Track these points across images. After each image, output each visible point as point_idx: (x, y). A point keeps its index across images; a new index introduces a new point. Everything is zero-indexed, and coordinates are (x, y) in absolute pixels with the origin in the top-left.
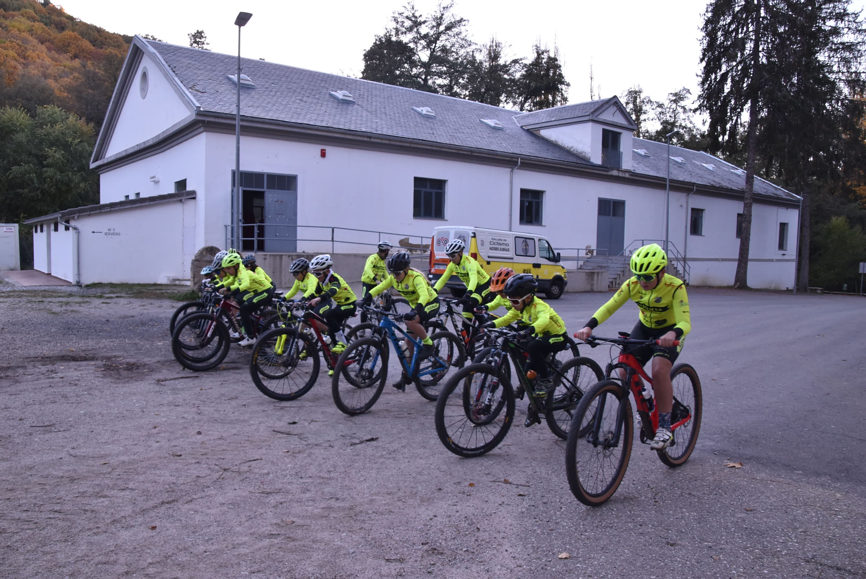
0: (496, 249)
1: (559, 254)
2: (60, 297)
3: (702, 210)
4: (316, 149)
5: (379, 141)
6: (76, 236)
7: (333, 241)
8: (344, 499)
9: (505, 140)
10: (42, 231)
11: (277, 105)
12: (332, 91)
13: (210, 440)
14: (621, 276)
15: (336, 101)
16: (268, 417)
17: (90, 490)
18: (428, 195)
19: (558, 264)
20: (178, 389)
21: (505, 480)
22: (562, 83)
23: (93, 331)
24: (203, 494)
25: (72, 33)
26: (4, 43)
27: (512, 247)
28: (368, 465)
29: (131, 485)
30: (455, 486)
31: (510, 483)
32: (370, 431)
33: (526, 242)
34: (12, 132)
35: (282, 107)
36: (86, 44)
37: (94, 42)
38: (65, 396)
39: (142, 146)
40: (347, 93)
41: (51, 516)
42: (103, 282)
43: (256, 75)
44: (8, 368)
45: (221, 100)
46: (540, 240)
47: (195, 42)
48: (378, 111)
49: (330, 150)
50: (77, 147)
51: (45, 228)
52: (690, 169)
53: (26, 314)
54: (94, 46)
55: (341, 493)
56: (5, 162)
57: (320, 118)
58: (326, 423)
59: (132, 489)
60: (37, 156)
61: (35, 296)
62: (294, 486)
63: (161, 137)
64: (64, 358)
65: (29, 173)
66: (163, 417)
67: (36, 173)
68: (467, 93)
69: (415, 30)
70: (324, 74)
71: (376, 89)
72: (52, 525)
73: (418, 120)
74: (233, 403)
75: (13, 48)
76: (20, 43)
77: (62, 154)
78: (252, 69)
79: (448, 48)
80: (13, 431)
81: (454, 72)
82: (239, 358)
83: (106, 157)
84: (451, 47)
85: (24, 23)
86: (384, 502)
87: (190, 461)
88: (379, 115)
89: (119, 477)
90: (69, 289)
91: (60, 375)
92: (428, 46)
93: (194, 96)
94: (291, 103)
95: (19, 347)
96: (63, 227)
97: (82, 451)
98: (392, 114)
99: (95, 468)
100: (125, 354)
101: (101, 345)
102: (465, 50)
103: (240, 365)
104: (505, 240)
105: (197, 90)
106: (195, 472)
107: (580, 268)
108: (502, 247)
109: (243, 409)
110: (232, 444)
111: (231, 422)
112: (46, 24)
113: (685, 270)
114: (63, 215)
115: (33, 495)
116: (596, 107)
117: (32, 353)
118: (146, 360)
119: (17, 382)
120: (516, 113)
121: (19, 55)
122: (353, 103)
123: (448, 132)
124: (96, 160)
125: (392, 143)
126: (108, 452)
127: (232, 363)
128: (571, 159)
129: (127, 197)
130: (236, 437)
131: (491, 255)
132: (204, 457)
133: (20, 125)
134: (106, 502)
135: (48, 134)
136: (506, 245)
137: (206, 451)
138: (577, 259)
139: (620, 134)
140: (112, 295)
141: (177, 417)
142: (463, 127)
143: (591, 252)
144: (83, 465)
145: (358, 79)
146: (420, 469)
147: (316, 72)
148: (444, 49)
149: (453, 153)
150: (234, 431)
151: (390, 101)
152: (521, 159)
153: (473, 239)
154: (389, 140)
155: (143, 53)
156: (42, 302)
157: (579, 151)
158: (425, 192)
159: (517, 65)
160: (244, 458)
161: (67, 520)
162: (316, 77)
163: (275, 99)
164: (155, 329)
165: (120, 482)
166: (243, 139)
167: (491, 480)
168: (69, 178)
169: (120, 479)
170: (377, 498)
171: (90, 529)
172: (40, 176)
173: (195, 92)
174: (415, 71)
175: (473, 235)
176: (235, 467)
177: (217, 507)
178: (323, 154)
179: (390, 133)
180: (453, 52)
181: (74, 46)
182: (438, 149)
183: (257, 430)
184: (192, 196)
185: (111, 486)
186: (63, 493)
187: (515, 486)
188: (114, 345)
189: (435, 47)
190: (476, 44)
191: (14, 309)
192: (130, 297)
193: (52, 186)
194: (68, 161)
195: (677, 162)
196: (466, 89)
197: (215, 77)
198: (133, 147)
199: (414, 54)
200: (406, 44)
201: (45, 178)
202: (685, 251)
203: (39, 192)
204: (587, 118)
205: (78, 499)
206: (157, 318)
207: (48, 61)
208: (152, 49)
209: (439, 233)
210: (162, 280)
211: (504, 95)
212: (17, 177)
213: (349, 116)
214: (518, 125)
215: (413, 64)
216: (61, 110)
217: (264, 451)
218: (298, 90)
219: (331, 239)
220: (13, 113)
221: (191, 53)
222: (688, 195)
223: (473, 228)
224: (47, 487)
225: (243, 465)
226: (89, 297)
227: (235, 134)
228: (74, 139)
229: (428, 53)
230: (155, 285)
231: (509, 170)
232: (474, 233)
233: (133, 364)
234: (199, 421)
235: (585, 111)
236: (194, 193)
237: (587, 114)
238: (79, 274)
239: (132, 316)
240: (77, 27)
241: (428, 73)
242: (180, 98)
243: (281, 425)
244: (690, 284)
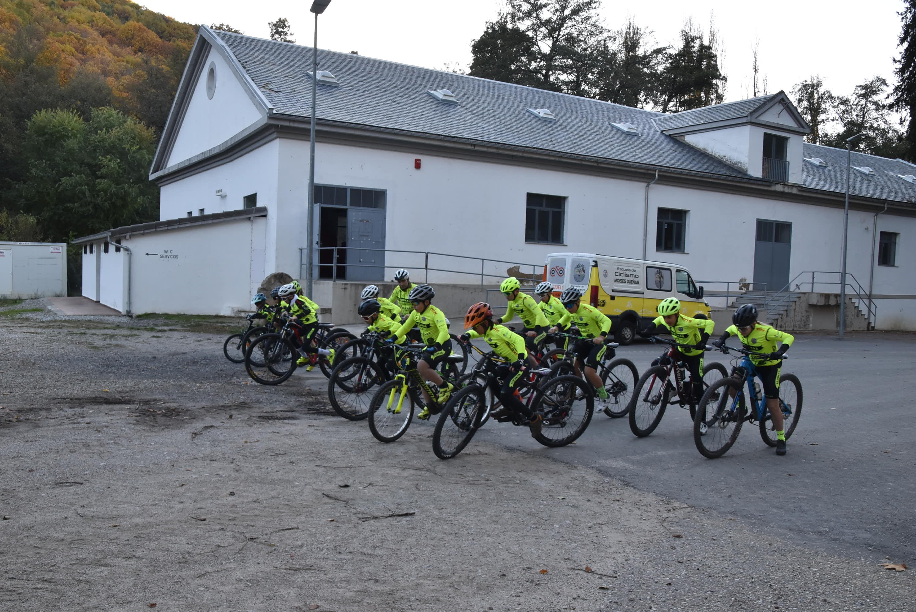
0: (622, 281)
1: (701, 288)
2: (105, 328)
3: (896, 235)
4: (409, 159)
5: (485, 149)
6: (127, 258)
7: (426, 268)
8: (384, 582)
9: (640, 148)
10: (91, 252)
11: (364, 106)
12: (431, 89)
13: (243, 503)
14: (784, 317)
15: (435, 101)
16: (316, 478)
17: (92, 556)
18: (544, 215)
19: (700, 300)
20: (219, 441)
21: (587, 568)
22: (717, 77)
23: (135, 369)
24: (220, 568)
25: (136, 24)
26: (62, 36)
27: (642, 279)
28: (423, 541)
29: (139, 553)
30: (524, 572)
31: (593, 572)
32: (435, 499)
33: (660, 273)
34: (64, 137)
35: (370, 109)
36: (152, 36)
37: (161, 34)
38: (87, 445)
39: (208, 155)
40: (448, 92)
41: (39, 586)
42: (157, 313)
43: (341, 71)
44: (31, 410)
45: (298, 101)
46: (678, 271)
47: (277, 32)
48: (486, 112)
49: (427, 161)
50: (135, 155)
51: (95, 248)
52: (881, 182)
53: (63, 348)
54: (161, 38)
55: (382, 574)
56: (54, 172)
57: (415, 122)
58: (385, 488)
59: (139, 558)
60: (89, 165)
61: (77, 327)
62: (330, 562)
63: (229, 144)
64: (96, 401)
65: (81, 185)
66: (194, 473)
67: (88, 185)
68: (598, 91)
69: (535, 15)
70: (423, 69)
71: (484, 87)
72: (37, 596)
73: (534, 124)
74: (280, 459)
75: (70, 42)
76: (79, 36)
77: (118, 163)
78: (337, 64)
79: (575, 36)
80: (19, 484)
81: (581, 66)
82: (299, 406)
83: (168, 167)
84: (578, 35)
85: (84, 13)
86: (432, 588)
87: (213, 527)
88: (486, 118)
89: (127, 542)
90: (117, 320)
91: (87, 420)
92: (550, 35)
93: (267, 96)
94: (381, 104)
95: (48, 386)
96: (114, 247)
97: (92, 509)
98: (502, 117)
99: (103, 531)
100: (167, 398)
101: (141, 386)
102: (595, 39)
103: (297, 414)
104: (634, 271)
105: (270, 90)
106: (216, 540)
107: (732, 306)
108: (630, 279)
109: (290, 466)
110: (267, 509)
111: (273, 482)
112: (108, 14)
113: (870, 310)
114: (113, 234)
115: (24, 560)
116: (757, 106)
117: (61, 393)
118: (190, 405)
119: (37, 426)
120: (655, 115)
121: (77, 50)
122: (455, 104)
123: (570, 138)
124: (155, 171)
125: (501, 152)
126: (121, 513)
127: (288, 411)
128: (723, 171)
129: (190, 213)
130: (273, 500)
131: (616, 288)
132: (231, 523)
133: (72, 129)
134: (105, 571)
135: (103, 140)
136: (635, 276)
137: (235, 515)
138: (727, 294)
139: (787, 139)
140: (166, 328)
141: (211, 474)
142: (588, 133)
143: (746, 286)
144: (90, 526)
145: (465, 75)
146: (485, 549)
147: (413, 68)
148: (570, 38)
149: (575, 164)
150: (273, 493)
151: (501, 102)
152: (659, 171)
153: (594, 269)
154: (497, 148)
155: (211, 46)
156: (84, 334)
157: (734, 161)
158: (540, 212)
159: (660, 57)
160: (278, 526)
161: (58, 591)
162: (412, 73)
163: (362, 99)
164: (207, 369)
165: (127, 549)
166: (318, 146)
167: (570, 567)
168: (125, 192)
169: (128, 545)
170: (425, 582)
171: (78, 604)
172: (92, 188)
173: (268, 92)
174: (534, 65)
175: (594, 264)
176: (265, 537)
177: (233, 584)
178: (418, 165)
179: (498, 140)
180: (580, 41)
181: (138, 38)
182: (557, 159)
183: (301, 493)
184: (263, 213)
185: (115, 553)
186: (60, 558)
187: (598, 576)
188: (155, 387)
189: (559, 35)
190: (609, 31)
191: (51, 341)
192: (186, 331)
193: (105, 201)
194: (125, 170)
195: (863, 174)
196: (596, 87)
197: (293, 74)
198: (198, 156)
199: (533, 44)
200: (524, 32)
201: (99, 191)
202: (871, 286)
203: (90, 207)
204: (744, 120)
205: (74, 567)
206: (212, 356)
207: (109, 56)
208: (220, 42)
209: (553, 261)
210: (226, 311)
211: (642, 93)
212: (67, 190)
213: (449, 120)
214: (657, 129)
215: (532, 56)
216: (118, 113)
217: (303, 518)
218: (391, 89)
219: (424, 267)
220: (65, 116)
221: (266, 45)
222: (876, 215)
223: (595, 255)
224: (42, 551)
225: (275, 534)
226: (138, 329)
227: (309, 141)
228: (131, 146)
229: (550, 42)
230: (217, 317)
231: (644, 185)
232: (596, 262)
233: (173, 410)
234: (235, 480)
235: (742, 111)
236: (264, 209)
237: (744, 115)
238: (130, 303)
239: (184, 353)
240: (142, 17)
241: (549, 68)
242: (251, 99)
243: (331, 488)
244: (876, 328)
